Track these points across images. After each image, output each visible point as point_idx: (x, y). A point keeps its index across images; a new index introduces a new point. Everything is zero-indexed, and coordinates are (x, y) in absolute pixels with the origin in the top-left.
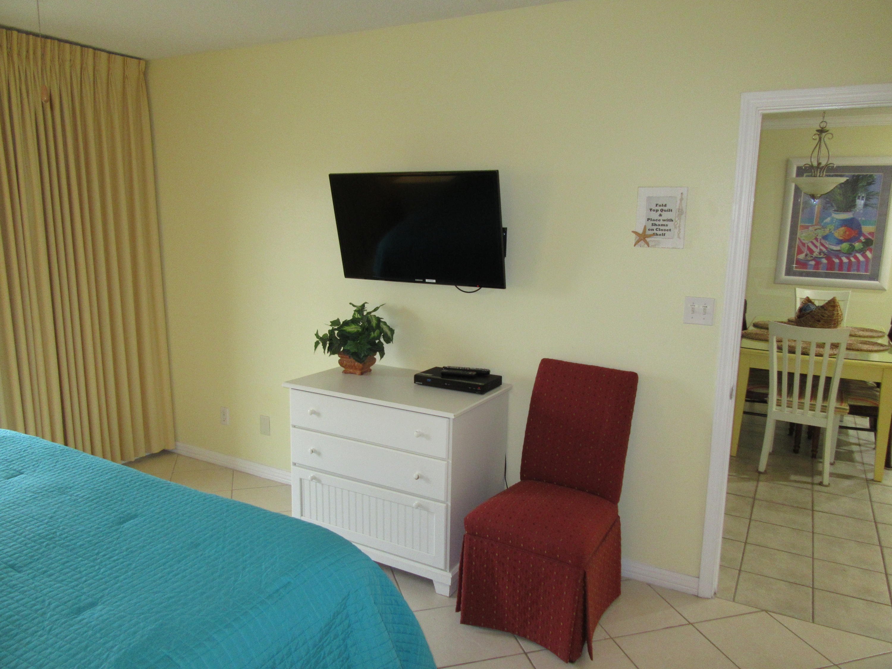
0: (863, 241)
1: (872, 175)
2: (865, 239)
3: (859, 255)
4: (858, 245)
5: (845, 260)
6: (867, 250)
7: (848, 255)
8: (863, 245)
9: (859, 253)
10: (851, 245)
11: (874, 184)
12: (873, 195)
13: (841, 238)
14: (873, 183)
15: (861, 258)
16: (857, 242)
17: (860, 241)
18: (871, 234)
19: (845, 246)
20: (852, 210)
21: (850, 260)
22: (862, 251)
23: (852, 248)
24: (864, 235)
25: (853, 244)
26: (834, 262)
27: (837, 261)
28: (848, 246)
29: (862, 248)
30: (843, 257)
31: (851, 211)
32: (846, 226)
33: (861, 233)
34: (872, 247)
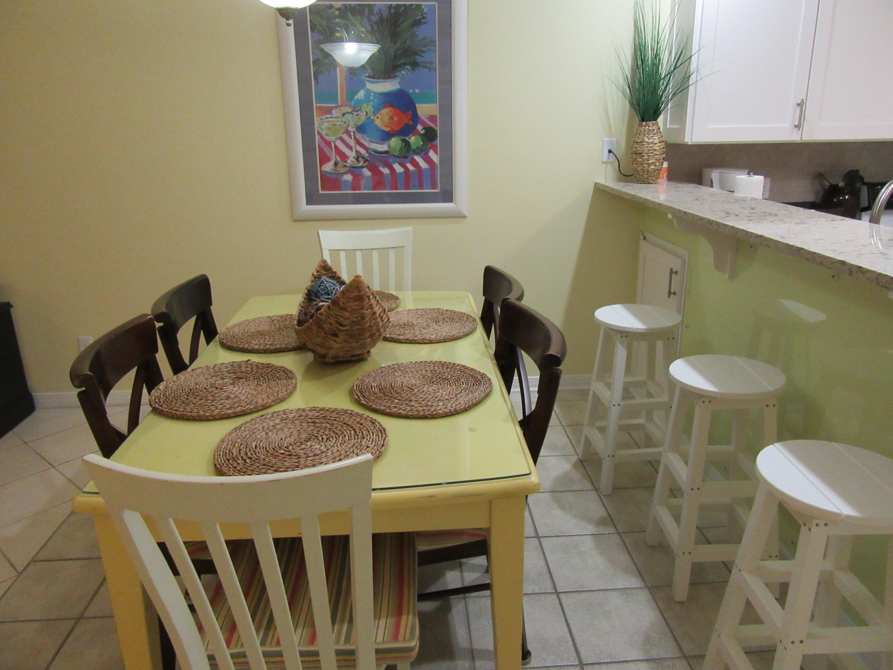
0: (423, 132)
1: (421, 5)
2: (424, 128)
3: (418, 159)
4: (413, 140)
5: (399, 169)
6: (430, 148)
7: (402, 160)
8: (422, 141)
9: (418, 154)
10: (404, 141)
11: (425, 23)
12: (425, 46)
13: (387, 129)
14: (424, 21)
15: (423, 164)
16: (413, 136)
17: (417, 133)
18: (432, 118)
19: (395, 142)
20: (396, 74)
21: (406, 168)
22: (422, 151)
23: (407, 144)
24: (423, 123)
25: (407, 138)
26: (382, 173)
27: (386, 171)
28: (401, 142)
29: (422, 145)
30: (394, 163)
31: (395, 77)
32: (390, 105)
33: (415, 118)
34: (438, 142)
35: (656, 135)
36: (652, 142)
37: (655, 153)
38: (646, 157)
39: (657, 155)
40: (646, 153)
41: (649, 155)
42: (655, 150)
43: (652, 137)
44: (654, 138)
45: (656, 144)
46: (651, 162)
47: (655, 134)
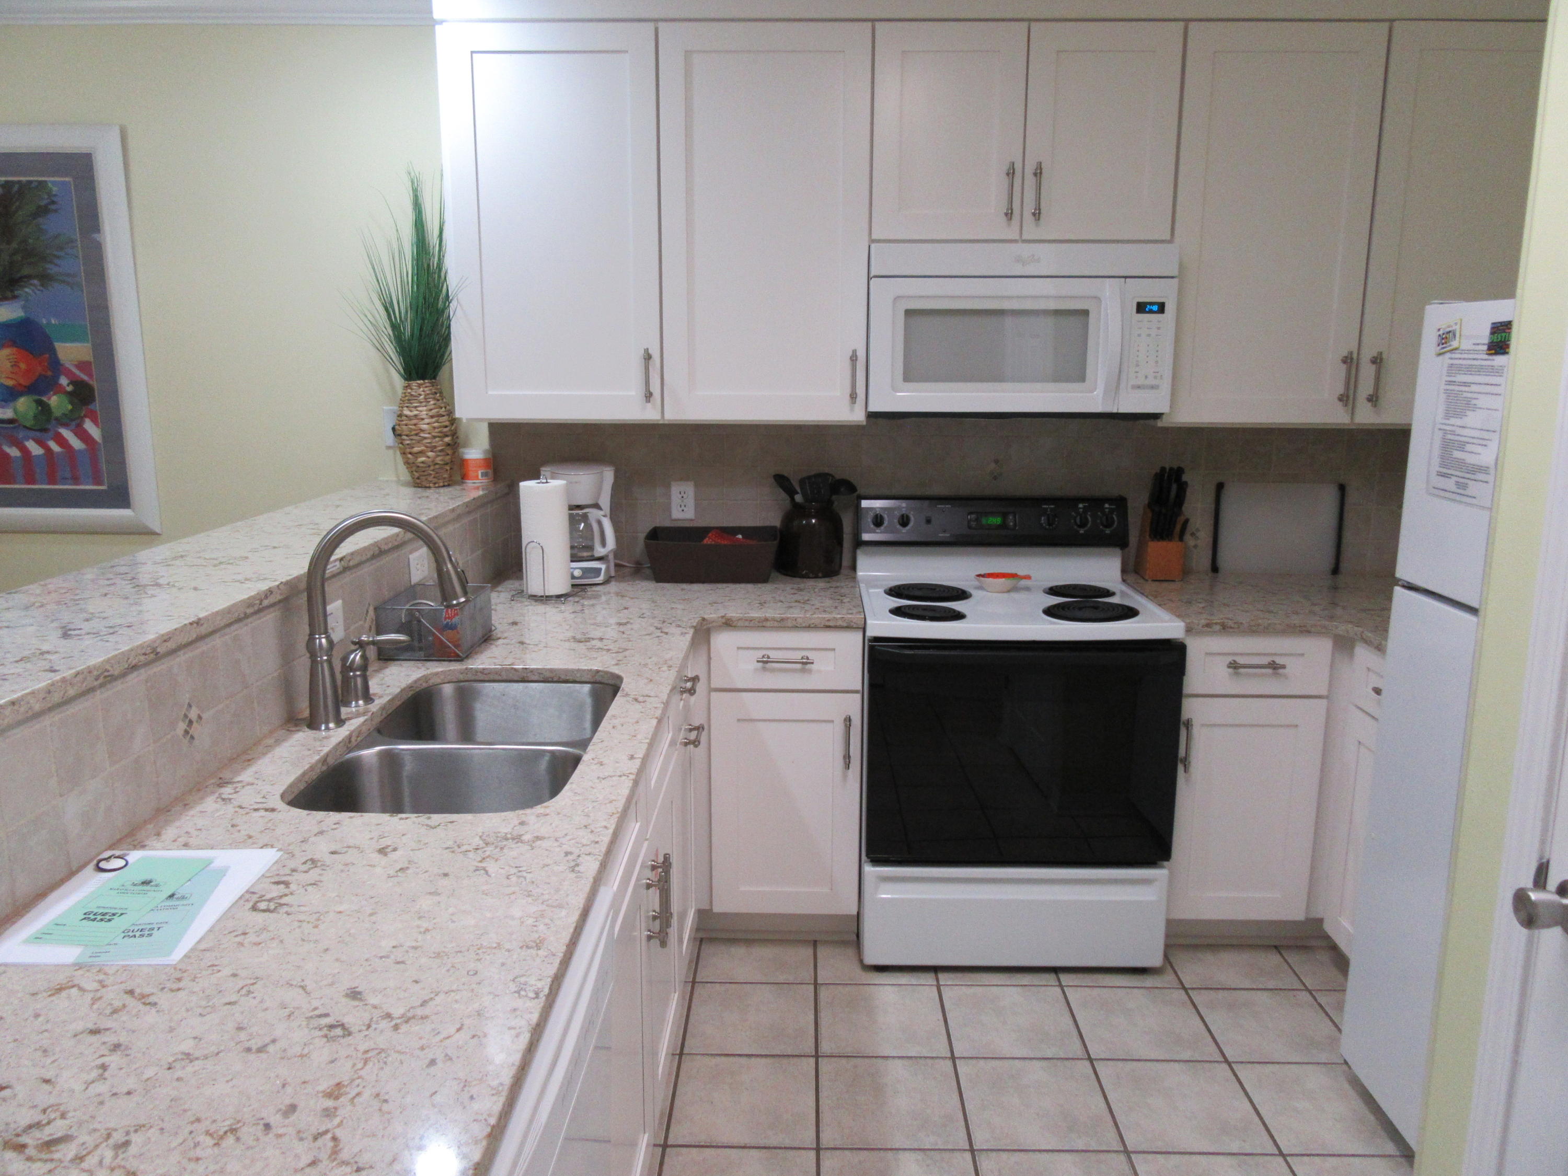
0: (70, 389)
1: (46, 182)
2: (72, 383)
3: (66, 433)
4: (54, 401)
5: (35, 450)
6: (85, 416)
7: (38, 434)
8: (71, 403)
9: (65, 425)
10: (40, 403)
11: (56, 211)
12: (61, 248)
13: (10, 383)
14: (53, 207)
15: (76, 443)
16: (55, 394)
17: (60, 390)
18: (84, 366)
19: (24, 405)
20: (16, 293)
21: (48, 450)
22: (72, 420)
23: (44, 408)
24: (68, 373)
25: (44, 399)
26: (7, 456)
27: (14, 452)
28: (34, 405)
29: (71, 411)
30: (27, 440)
31: (15, 297)
32: (13, 343)
33: (56, 366)
34: (97, 406)
35: (424, 404)
36: (416, 416)
37: (422, 435)
38: (408, 442)
39: (425, 438)
40: (407, 436)
41: (412, 437)
42: (422, 430)
43: (416, 407)
44: (419, 409)
45: (423, 419)
46: (416, 449)
47: (421, 402)
